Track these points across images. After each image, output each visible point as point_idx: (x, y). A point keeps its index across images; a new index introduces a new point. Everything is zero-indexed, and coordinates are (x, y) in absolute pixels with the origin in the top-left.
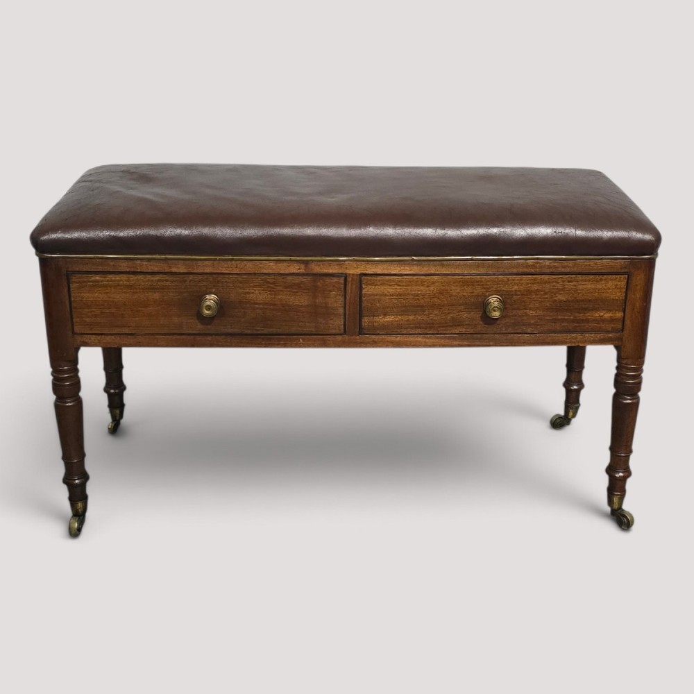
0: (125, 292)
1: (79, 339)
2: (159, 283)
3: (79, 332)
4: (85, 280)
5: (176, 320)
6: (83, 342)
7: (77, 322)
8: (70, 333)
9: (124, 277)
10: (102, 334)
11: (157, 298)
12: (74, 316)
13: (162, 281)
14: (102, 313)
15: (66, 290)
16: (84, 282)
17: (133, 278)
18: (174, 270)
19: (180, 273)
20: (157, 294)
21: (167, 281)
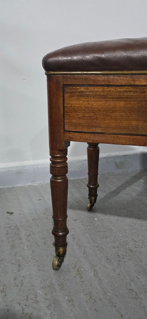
0: (99, 101)
1: (68, 135)
2: (125, 94)
3: (67, 130)
4: (74, 91)
5: (134, 123)
6: (70, 137)
7: (67, 123)
8: (62, 131)
9: (100, 89)
10: (82, 132)
11: (122, 105)
12: (66, 118)
13: (127, 92)
14: (84, 116)
15: (62, 99)
16: (74, 92)
17: (107, 89)
18: (137, 83)
19: (141, 86)
20: (123, 102)
21: (131, 92)
